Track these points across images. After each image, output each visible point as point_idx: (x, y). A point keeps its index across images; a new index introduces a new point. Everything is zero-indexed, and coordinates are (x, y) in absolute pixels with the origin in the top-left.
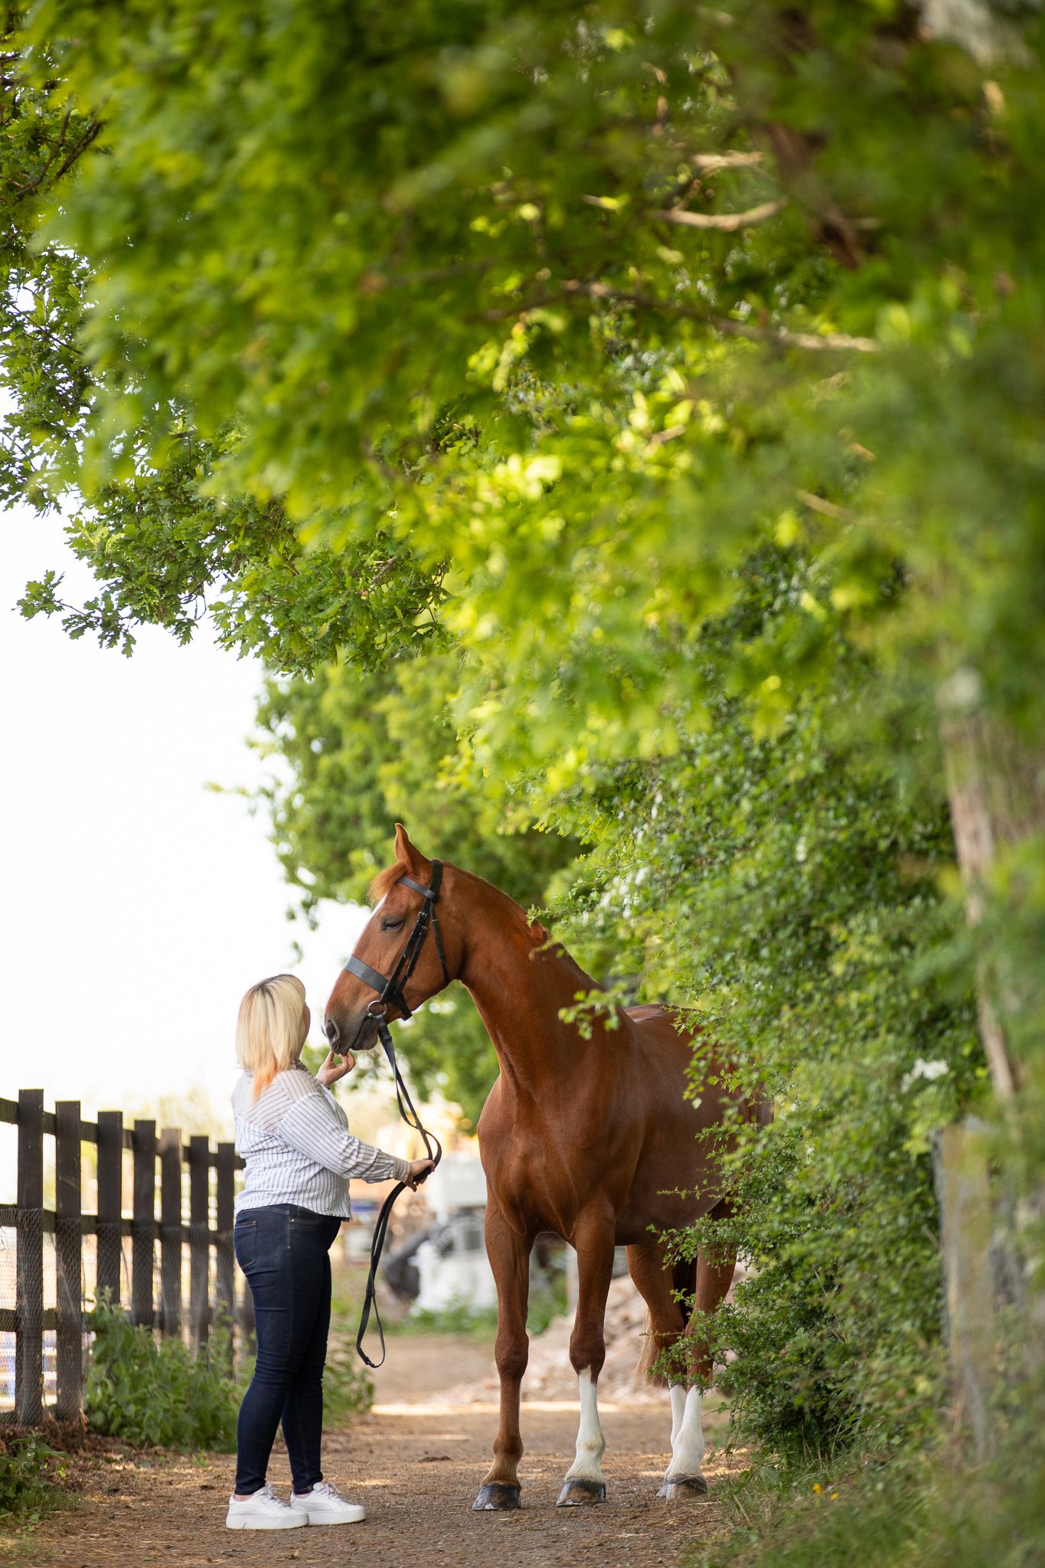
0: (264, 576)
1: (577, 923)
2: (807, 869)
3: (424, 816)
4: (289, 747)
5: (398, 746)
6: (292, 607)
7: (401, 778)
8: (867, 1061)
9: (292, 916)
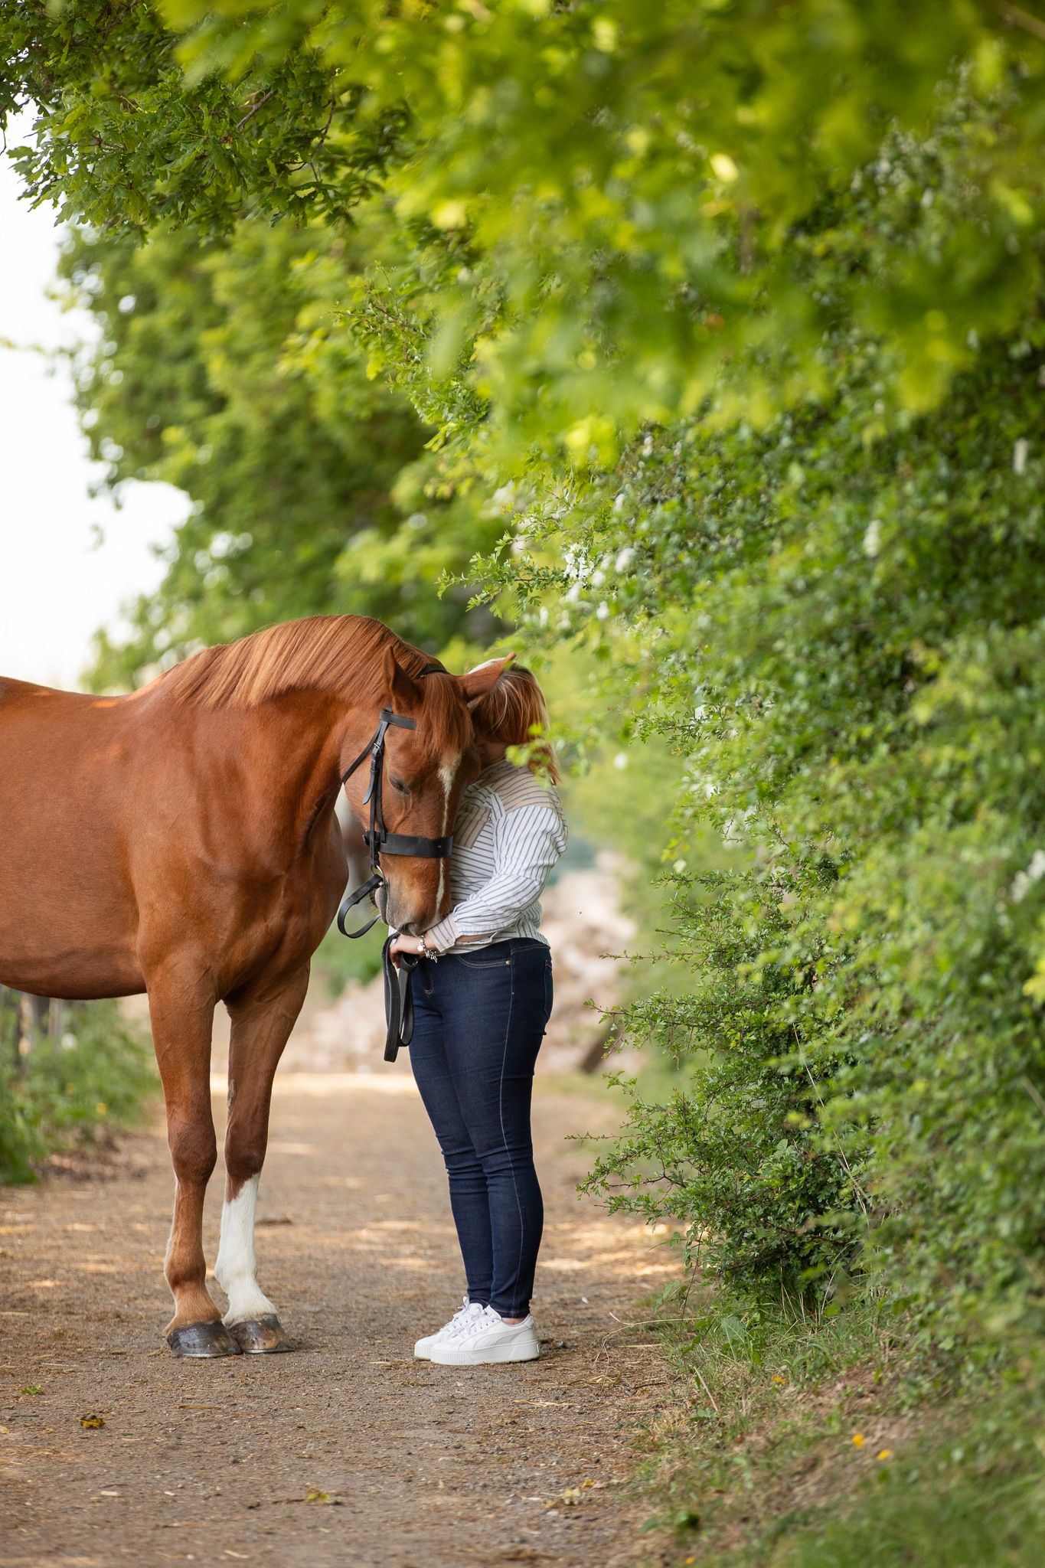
0: (94, 111)
1: (533, 625)
2: (880, 570)
3: (253, 392)
4: (97, 304)
5: (224, 312)
6: (130, 155)
7: (226, 347)
8: (968, 855)
9: (92, 494)
